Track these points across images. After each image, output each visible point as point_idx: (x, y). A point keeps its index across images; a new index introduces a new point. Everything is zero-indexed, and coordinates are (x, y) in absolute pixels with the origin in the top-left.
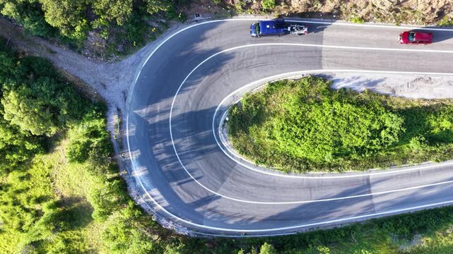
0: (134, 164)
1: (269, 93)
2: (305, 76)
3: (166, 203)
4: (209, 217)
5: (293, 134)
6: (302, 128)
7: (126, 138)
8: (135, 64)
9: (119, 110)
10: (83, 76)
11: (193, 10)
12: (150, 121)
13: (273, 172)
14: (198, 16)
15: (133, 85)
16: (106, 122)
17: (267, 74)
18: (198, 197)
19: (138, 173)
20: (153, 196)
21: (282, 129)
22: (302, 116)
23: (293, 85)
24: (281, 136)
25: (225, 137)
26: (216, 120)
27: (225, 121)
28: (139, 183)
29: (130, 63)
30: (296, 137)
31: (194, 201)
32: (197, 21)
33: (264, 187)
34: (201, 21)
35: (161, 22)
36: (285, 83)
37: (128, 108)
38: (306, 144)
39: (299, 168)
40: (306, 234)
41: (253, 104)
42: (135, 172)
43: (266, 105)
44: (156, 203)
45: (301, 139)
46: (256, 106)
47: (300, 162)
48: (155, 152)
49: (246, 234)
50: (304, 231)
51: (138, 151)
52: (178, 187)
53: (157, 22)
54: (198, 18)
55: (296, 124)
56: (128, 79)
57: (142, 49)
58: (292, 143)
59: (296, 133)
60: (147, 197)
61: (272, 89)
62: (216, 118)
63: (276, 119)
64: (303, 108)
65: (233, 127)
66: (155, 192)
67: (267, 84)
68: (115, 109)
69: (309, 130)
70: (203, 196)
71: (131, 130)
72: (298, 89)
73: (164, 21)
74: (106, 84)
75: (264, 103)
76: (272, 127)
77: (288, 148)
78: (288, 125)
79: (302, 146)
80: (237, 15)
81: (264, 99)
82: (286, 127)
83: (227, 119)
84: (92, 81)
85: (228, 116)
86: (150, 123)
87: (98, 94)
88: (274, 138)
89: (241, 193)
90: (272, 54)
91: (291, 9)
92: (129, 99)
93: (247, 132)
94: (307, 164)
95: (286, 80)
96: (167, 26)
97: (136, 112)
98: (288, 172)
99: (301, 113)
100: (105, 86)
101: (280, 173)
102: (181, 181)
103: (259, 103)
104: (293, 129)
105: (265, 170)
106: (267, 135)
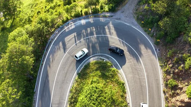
0: (87, 20)
1: (118, 82)
2: (128, 105)
3: (67, 31)
4: (56, 47)
5: (93, 94)
6: (96, 99)
7: (99, 18)
8: (133, 23)
9: (112, 16)
10: (127, 5)
11: (162, 48)
12: (106, 27)
13: (72, 83)
14: (159, 50)
15: (123, 22)
16: (107, 12)
17: (129, 82)
18: (67, 44)
19: (83, 22)
20: (71, 26)
21: (97, 88)
22: (103, 100)
23: (122, 96)
24: (93, 87)
25: (95, 59)
26: (104, 55)
27: (103, 60)
28: (78, 22)
29: (133, 22)
30: (91, 96)
31: (66, 42)
32: (156, 49)
33: (65, 77)
34: (156, 51)
35: (154, 34)
36: (124, 92)
37: (113, 20)
38: (86, 101)
39: (72, 98)
40: (32, 98)
41: (112, 73)
42: (84, 20)
43: (111, 80)
44: (68, 27)
45: (89, 98)
46: (111, 74)
47: (75, 98)
48: (91, 28)
49: (42, 64)
50: (35, 97)
51: (93, 22)
52: (74, 36)
53: (154, 32)
54: (157, 50)
55: (99, 97)
56: (126, 20)
57: (140, 27)
58: (88, 93)
59: (93, 95)
60: (71, 24)
61: (120, 84)
62: (106, 56)
63: (102, 85)
64: (108, 101)
65: (100, 63)
66: (73, 27)
67: (123, 82)
68: (112, 15)
69: (94, 104)
70: (67, 46)
71: (103, 20)
72: (120, 99)
73: (155, 34)
74: (123, 13)
75: (112, 80)
76: (98, 83)
77: (85, 91)
78: (99, 91)
79: (85, 99)
80: (162, 69)
81: (115, 80)
82: (98, 90)
83: (105, 61)
84: (125, 8)
85: (106, 61)
86: (105, 27)
87: (120, 10)
88: (92, 83)
89: (65, 64)
90: (141, 86)
91: (170, 99)
92: (117, 21)
93: (96, 70)
94: (74, 103)
95: (125, 93)
96: (152, 36)
97: (111, 22)
98: (71, 92)
99: (106, 100)
100: (123, 12)
101: (71, 87)
102: (76, 37)
103: (113, 77)
104: (96, 94)
105: (75, 78)
106: (94, 80)
